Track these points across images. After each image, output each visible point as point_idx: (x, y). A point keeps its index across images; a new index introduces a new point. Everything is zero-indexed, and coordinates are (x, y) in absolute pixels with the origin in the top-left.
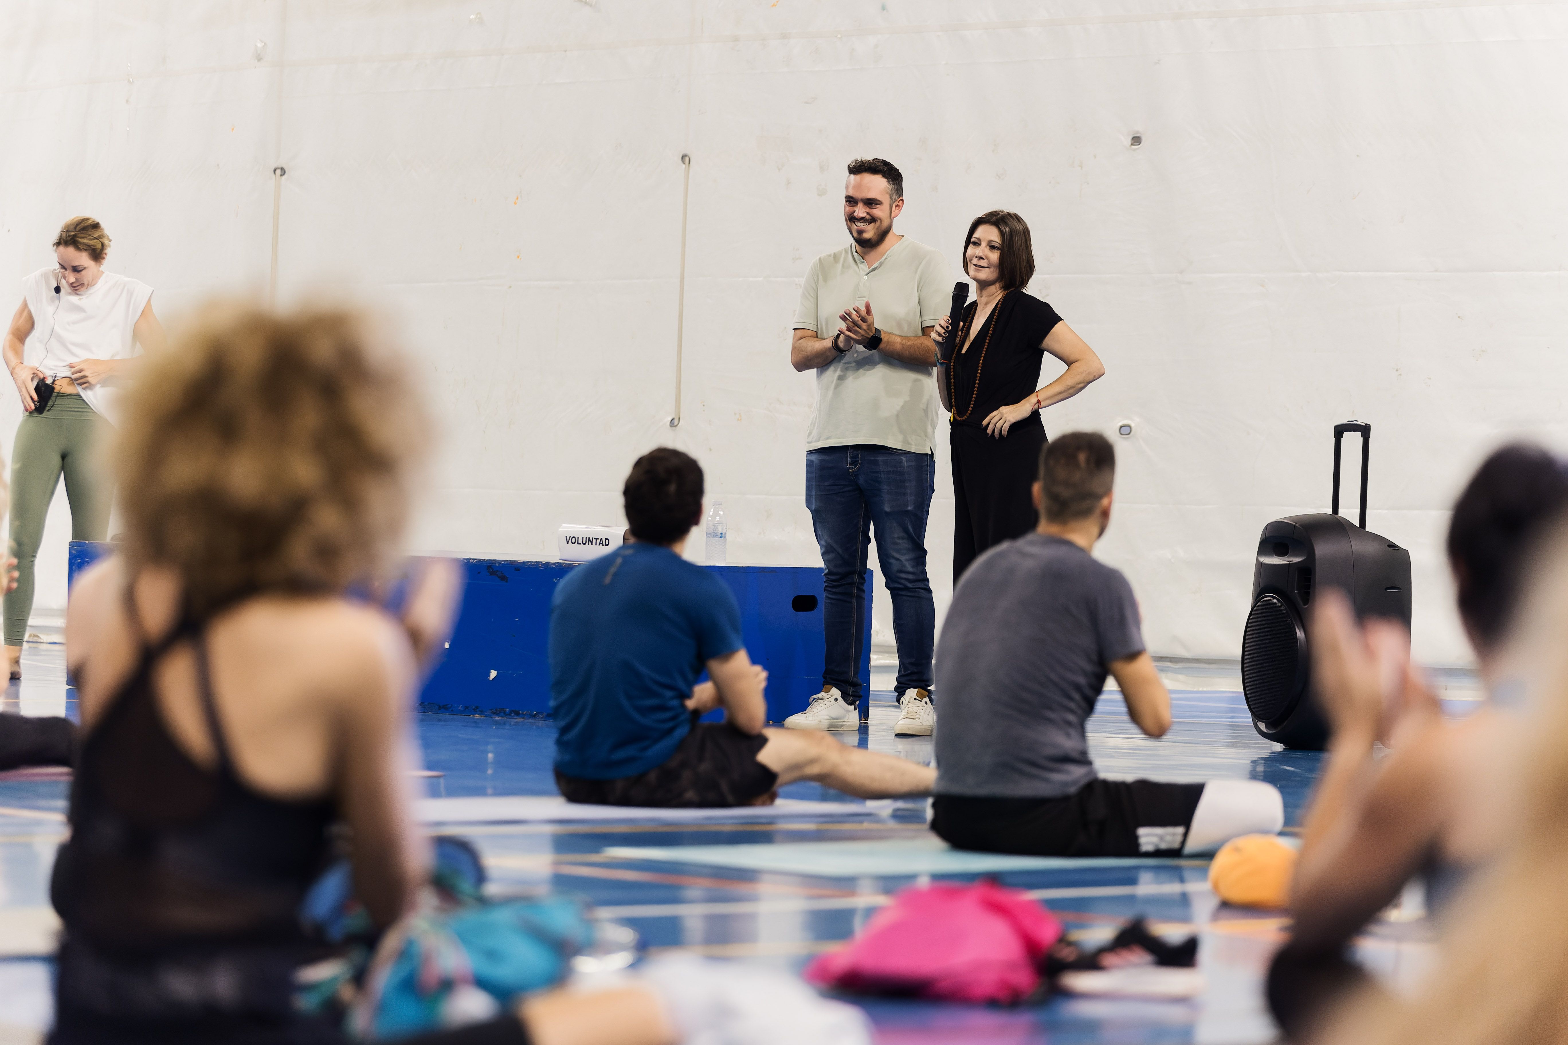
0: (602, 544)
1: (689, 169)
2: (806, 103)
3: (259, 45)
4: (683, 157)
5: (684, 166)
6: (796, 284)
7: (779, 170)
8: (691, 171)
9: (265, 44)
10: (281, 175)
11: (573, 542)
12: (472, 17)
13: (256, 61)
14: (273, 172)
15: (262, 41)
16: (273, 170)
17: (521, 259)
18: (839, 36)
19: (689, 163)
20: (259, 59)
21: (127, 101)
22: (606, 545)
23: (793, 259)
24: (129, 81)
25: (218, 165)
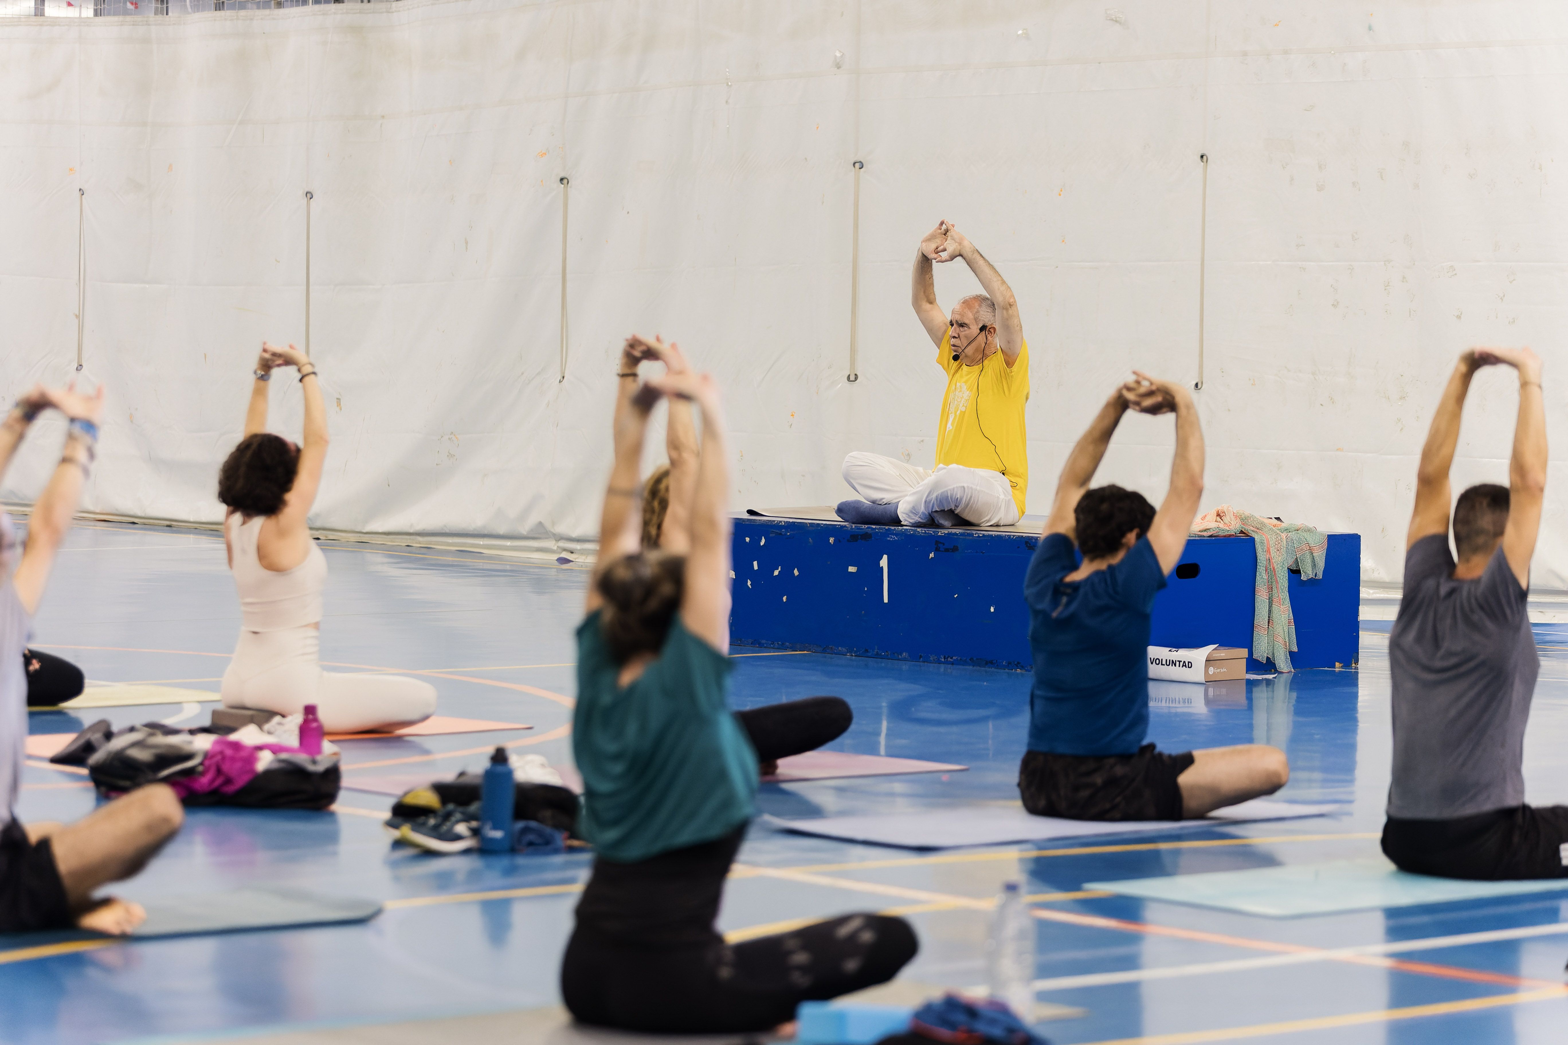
0: (1186, 666)
1: (1207, 165)
2: (1306, 110)
3: (838, 54)
4: (1202, 157)
5: (1202, 163)
6: (1300, 268)
7: (1284, 168)
8: (1208, 167)
9: (843, 54)
10: (860, 168)
11: (1157, 662)
12: (1020, 32)
13: (836, 68)
14: (853, 166)
15: (840, 52)
16: (853, 164)
17: (1065, 243)
18: (1332, 52)
19: (1207, 162)
20: (839, 67)
21: (727, 102)
22: (1189, 667)
23: (1297, 245)
24: (728, 85)
25: (806, 159)
